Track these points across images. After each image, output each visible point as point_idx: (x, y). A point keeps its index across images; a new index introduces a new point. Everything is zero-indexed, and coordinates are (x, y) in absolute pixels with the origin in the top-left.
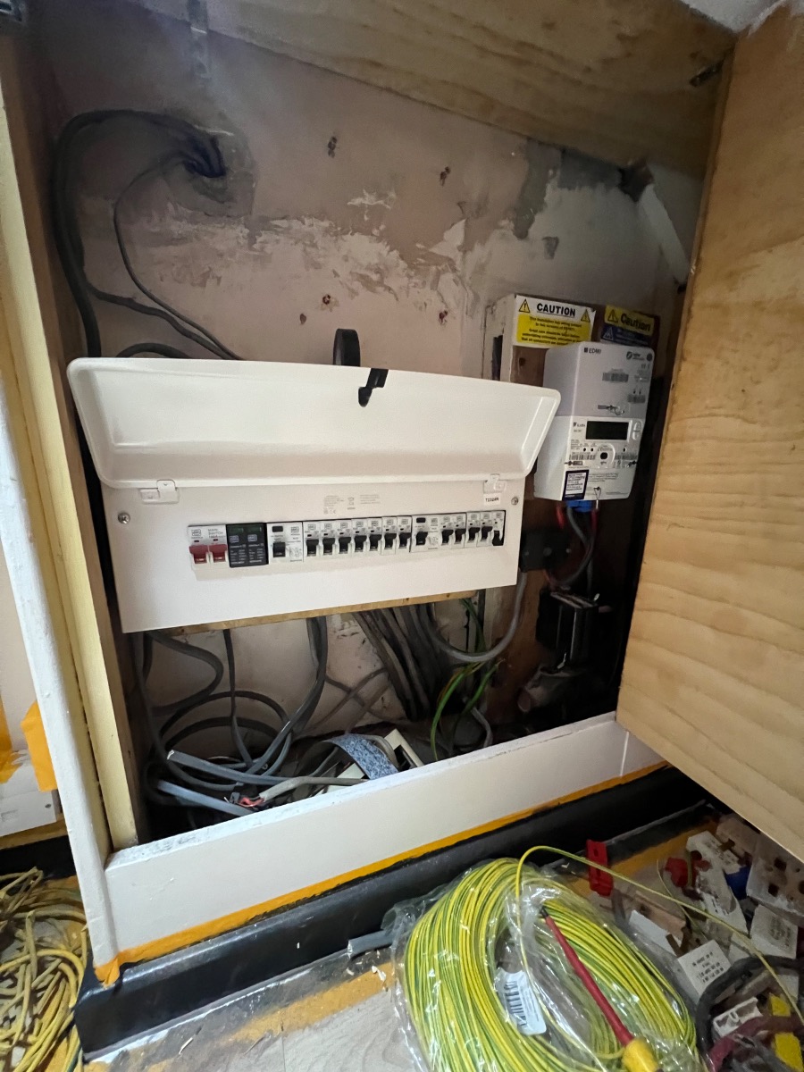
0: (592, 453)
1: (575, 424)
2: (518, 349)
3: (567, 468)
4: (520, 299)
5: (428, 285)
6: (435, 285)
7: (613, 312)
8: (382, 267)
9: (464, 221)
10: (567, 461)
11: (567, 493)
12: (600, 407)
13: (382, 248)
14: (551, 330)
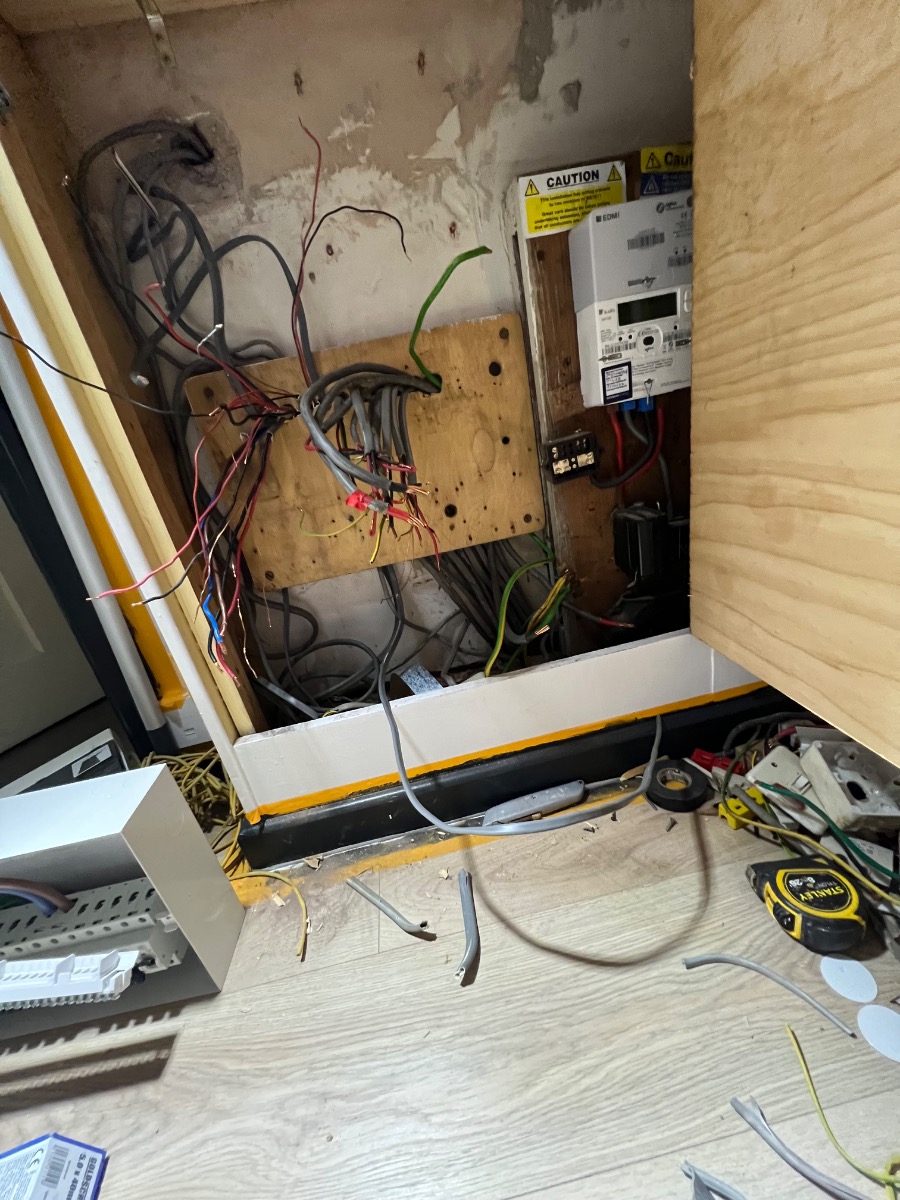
0: (631, 341)
1: (601, 312)
2: (532, 242)
3: (602, 365)
4: (524, 181)
5: (430, 198)
6: (438, 196)
7: (652, 157)
8: (377, 196)
9: (455, 109)
10: (600, 356)
11: (608, 394)
12: (631, 283)
13: (373, 174)
14: (570, 206)
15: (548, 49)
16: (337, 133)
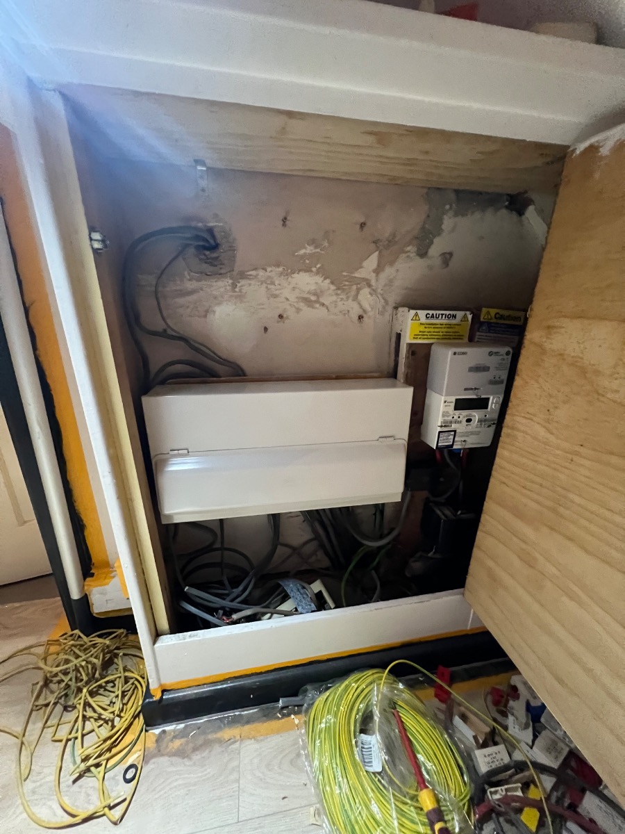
0: (459, 420)
1: (445, 402)
2: (410, 345)
3: (439, 429)
4: (413, 312)
5: (351, 299)
6: (355, 298)
7: (488, 313)
8: (318, 291)
9: (377, 253)
10: (439, 424)
11: (439, 444)
12: (466, 389)
13: (319, 279)
14: (436, 330)
15: (439, 231)
16: (302, 252)
